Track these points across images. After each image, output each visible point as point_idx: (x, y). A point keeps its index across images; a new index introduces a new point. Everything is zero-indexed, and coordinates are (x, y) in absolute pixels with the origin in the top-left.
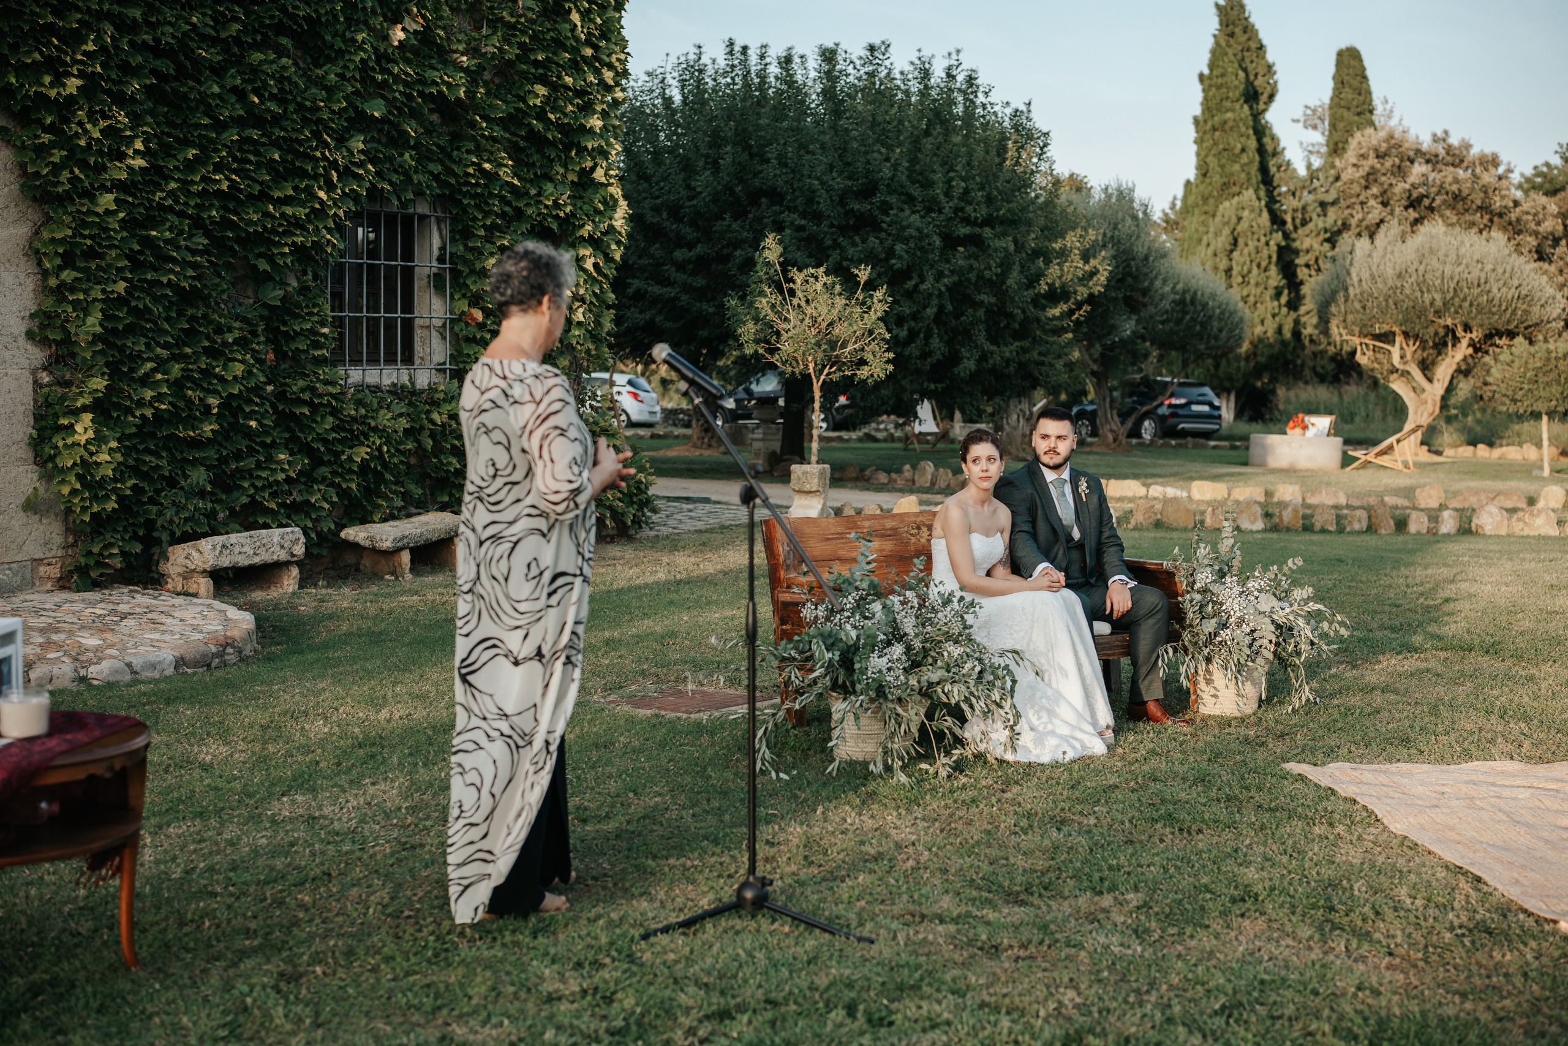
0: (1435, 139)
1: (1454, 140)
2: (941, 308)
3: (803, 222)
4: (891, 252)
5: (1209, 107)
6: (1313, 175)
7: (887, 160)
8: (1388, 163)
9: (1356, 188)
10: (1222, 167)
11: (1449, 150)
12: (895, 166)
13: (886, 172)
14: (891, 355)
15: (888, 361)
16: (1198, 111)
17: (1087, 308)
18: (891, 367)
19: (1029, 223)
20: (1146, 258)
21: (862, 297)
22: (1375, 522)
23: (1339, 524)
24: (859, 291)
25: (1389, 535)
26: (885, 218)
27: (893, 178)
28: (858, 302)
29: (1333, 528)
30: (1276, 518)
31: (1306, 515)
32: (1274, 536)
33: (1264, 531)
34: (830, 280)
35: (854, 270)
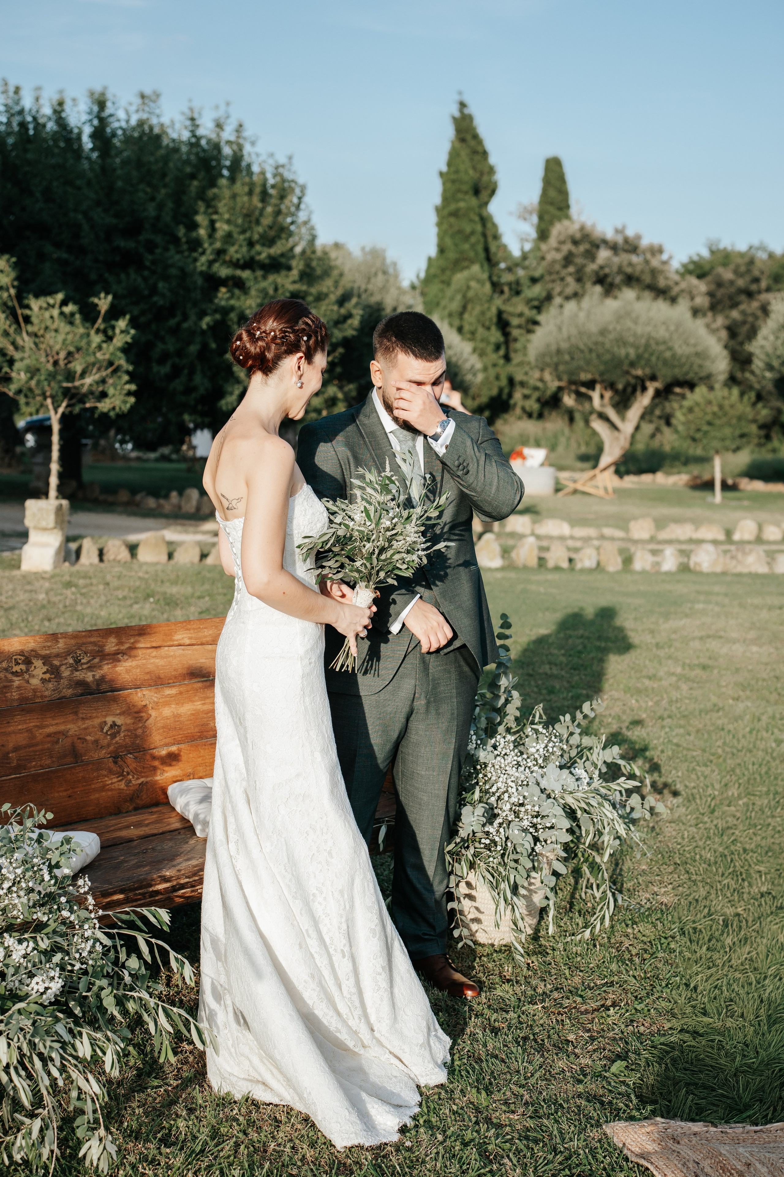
0: (617, 231)
1: (630, 233)
2: (205, 346)
4: (154, 290)
5: (447, 197)
6: (524, 256)
7: (153, 199)
8: (582, 248)
9: (557, 267)
10: (456, 245)
11: (626, 241)
12: (161, 207)
13: (151, 210)
14: (134, 388)
15: (129, 393)
16: (438, 200)
17: (341, 350)
18: (132, 400)
19: (289, 268)
21: (102, 327)
22: (603, 559)
23: (571, 560)
24: (100, 321)
25: (618, 572)
26: (150, 257)
27: (158, 218)
28: (98, 331)
29: (565, 565)
30: (513, 555)
31: (542, 549)
32: (512, 575)
33: (502, 569)
34: (68, 309)
35: (96, 300)
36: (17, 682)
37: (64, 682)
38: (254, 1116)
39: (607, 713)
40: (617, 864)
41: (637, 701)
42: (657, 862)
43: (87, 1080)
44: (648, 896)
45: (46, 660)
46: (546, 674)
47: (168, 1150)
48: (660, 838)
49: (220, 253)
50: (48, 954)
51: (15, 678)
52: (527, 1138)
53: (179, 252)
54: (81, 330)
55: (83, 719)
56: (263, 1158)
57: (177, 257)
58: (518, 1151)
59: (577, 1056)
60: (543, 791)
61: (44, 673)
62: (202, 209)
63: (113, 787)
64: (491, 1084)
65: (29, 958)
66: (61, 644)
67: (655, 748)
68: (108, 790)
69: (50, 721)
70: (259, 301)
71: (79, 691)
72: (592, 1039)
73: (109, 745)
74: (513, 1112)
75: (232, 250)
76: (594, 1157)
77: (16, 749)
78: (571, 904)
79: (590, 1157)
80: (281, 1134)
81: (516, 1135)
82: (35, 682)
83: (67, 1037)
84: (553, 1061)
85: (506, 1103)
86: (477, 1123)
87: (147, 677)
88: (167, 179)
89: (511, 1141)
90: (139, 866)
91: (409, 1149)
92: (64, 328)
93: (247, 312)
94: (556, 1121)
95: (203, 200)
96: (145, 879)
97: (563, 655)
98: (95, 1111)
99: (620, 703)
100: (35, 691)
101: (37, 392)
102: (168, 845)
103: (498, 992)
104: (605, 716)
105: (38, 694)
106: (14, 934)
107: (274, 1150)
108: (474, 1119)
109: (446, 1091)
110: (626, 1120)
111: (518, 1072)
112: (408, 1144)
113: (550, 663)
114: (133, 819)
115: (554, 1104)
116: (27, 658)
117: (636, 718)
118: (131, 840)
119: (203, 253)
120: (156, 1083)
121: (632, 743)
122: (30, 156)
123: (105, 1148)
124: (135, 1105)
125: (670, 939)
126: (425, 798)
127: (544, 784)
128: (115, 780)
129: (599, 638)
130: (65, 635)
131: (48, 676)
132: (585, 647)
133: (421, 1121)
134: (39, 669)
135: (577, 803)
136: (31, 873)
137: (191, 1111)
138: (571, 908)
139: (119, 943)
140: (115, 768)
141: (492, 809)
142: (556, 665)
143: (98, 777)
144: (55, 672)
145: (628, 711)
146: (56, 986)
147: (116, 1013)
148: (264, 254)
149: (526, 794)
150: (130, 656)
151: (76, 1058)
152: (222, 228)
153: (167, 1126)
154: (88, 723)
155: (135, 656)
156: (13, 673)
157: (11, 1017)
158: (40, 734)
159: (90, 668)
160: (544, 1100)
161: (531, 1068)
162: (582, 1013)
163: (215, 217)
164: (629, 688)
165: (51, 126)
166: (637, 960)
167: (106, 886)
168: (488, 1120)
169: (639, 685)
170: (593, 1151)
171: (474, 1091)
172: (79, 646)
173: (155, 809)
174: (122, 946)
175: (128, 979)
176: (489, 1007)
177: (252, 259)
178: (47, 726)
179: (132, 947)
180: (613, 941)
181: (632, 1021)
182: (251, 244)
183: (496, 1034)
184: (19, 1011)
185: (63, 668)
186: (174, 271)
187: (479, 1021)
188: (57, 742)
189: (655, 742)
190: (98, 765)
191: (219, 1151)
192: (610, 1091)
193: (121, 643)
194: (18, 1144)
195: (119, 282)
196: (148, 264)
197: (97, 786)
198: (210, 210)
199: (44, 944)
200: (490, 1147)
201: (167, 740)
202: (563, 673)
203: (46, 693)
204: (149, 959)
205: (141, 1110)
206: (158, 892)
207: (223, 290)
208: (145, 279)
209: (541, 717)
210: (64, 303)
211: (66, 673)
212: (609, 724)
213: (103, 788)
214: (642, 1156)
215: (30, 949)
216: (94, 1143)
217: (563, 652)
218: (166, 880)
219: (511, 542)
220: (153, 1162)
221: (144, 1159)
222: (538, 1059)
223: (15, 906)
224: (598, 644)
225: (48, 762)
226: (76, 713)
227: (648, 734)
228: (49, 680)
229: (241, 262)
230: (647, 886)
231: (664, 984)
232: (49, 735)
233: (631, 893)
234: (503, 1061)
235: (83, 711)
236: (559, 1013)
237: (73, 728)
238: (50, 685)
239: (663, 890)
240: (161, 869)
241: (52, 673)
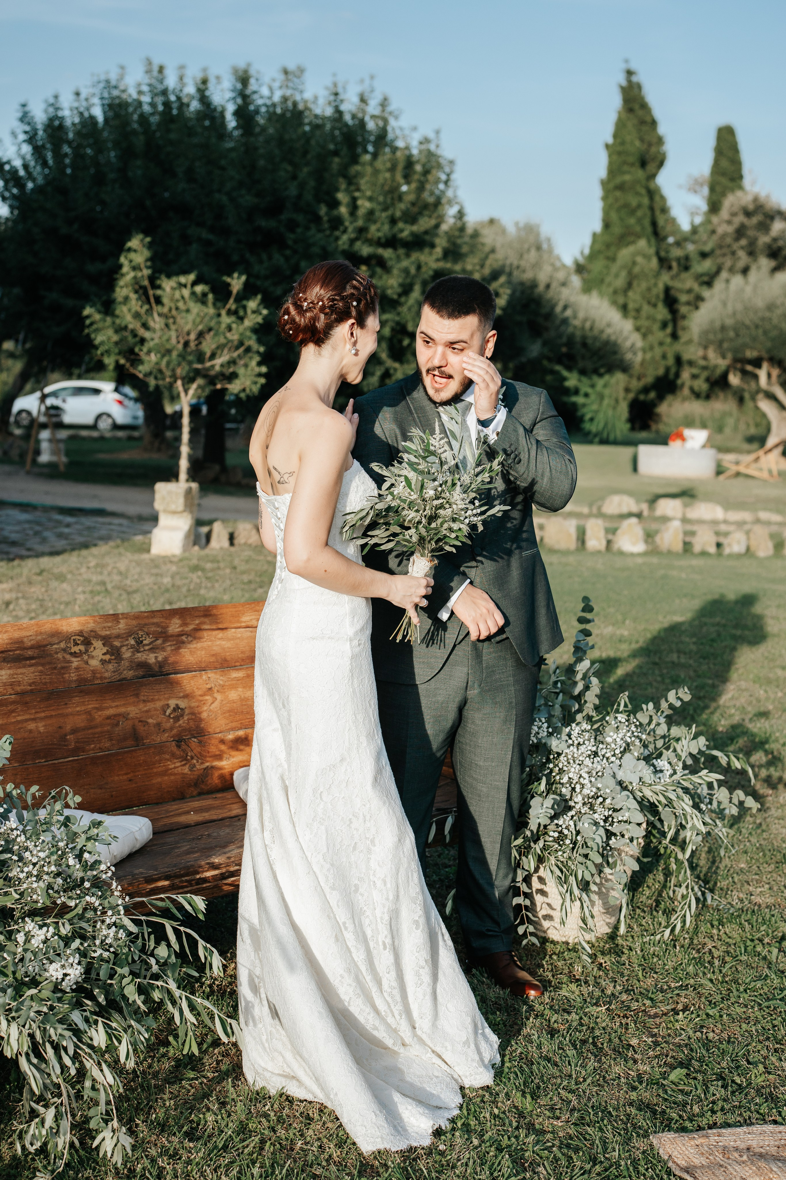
3: (211, 237)
5: (613, 171)
6: (695, 230)
7: (294, 177)
8: (755, 220)
9: (729, 240)
10: (622, 219)
12: (302, 186)
13: (293, 190)
14: (264, 369)
15: (260, 375)
16: (603, 173)
18: (263, 381)
19: (433, 246)
20: (548, 286)
21: (234, 307)
22: (753, 544)
23: (719, 545)
24: (231, 301)
25: (768, 558)
26: (292, 236)
27: (299, 196)
28: (229, 313)
29: (712, 550)
30: (658, 539)
31: (686, 533)
32: (655, 560)
33: (645, 554)
34: (199, 289)
35: (228, 280)
36: (75, 662)
37: (125, 664)
38: (286, 1111)
39: (731, 703)
40: (714, 862)
41: (766, 691)
42: (757, 860)
43: (102, 1071)
44: (741, 895)
45: (106, 640)
46: (673, 663)
47: (191, 1145)
48: (765, 835)
49: (362, 231)
50: (67, 941)
51: (74, 659)
52: (568, 1146)
53: (320, 231)
54: (211, 311)
55: (144, 701)
56: (288, 1157)
57: (320, 236)
58: (556, 1159)
59: (635, 1061)
60: (620, 783)
61: (104, 654)
62: (343, 186)
63: (176, 771)
64: (538, 1087)
65: (49, 943)
66: (122, 625)
67: (777, 740)
68: (171, 774)
69: (108, 703)
70: (400, 280)
71: (141, 673)
72: (656, 1044)
73: (171, 729)
74: (558, 1118)
75: (373, 228)
76: (636, 1169)
77: (74, 731)
78: (658, 903)
79: (631, 1169)
80: (311, 1132)
81: (557, 1143)
82: (94, 663)
83: (82, 1026)
84: (610, 1066)
85: (552, 1109)
86: (517, 1128)
87: (212, 659)
88: (309, 156)
89: (549, 1149)
90: (188, 852)
91: (442, 1153)
92: (196, 308)
93: (389, 292)
94: (601, 1129)
95: (345, 176)
96: (192, 866)
97: (694, 643)
98: (108, 1103)
99: (746, 694)
100: (94, 672)
101: (168, 373)
102: (224, 832)
103: (564, 992)
104: (728, 707)
105: (98, 675)
106: (37, 919)
107: (301, 1149)
108: (515, 1124)
109: (491, 1094)
110: (677, 1131)
111: (570, 1076)
112: (442, 1147)
113: (679, 651)
114: (196, 804)
115: (603, 1112)
116: (86, 638)
117: (762, 709)
118: (187, 826)
119: (345, 231)
120: (192, 1074)
121: (753, 735)
122: (173, 136)
123: (118, 1141)
124: (166, 1097)
125: (757, 942)
126: (484, 790)
127: (620, 775)
128: (178, 764)
129: (736, 627)
130: (125, 616)
131: (107, 657)
132: (719, 635)
133: (459, 1124)
134: (99, 650)
135: (655, 796)
136: (55, 857)
137: (223, 1104)
138: (657, 906)
139: (146, 930)
140: (178, 752)
141: (566, 801)
142: (685, 653)
143: (160, 762)
144: (115, 653)
145: (754, 702)
146: (75, 973)
147: (139, 1003)
148: (406, 231)
149: (600, 785)
150: (195, 638)
151: (91, 1047)
152: (364, 205)
153: (196, 1119)
154: (150, 706)
155: (200, 638)
156: (71, 654)
157: (22, 1003)
158: (99, 716)
159: (153, 650)
160: (593, 1107)
161: (584, 1073)
162: (650, 1017)
163: (357, 194)
164: (759, 678)
165: (195, 105)
166: (717, 963)
167: (151, 872)
168: (531, 1127)
169: (771, 675)
170: (635, 1163)
171: (519, 1094)
172: (141, 627)
173: (219, 795)
174: (149, 934)
175: (155, 968)
176: (551, 1008)
177: (394, 237)
178: (107, 708)
179: (161, 936)
180: (695, 942)
181: (702, 1027)
182: (393, 221)
183: (552, 1036)
184: (32, 998)
185: (124, 649)
186: (316, 250)
187: (538, 1022)
188: (117, 725)
189: (777, 734)
190: (160, 748)
191: (244, 1147)
192: (666, 1100)
193: (185, 624)
194: (31, 1132)
195: (261, 262)
196: (290, 243)
197: (160, 769)
198: (352, 188)
199: (65, 930)
200: (527, 1154)
201: (234, 724)
202: (691, 662)
203: (106, 675)
204: (177, 947)
205: (172, 1102)
206: (205, 880)
207: (364, 268)
208: (287, 259)
209: (626, 706)
210: (194, 283)
211: (127, 654)
212: (731, 716)
213: (165, 773)
214: (687, 1170)
215: (49, 935)
216: (107, 1134)
217: (694, 640)
218: (214, 867)
219: (654, 526)
220: (174, 1156)
221: (165, 1152)
222: (592, 1064)
223: (34, 891)
224: (734, 631)
225: (108, 745)
226: (137, 695)
227: (772, 726)
228: (109, 662)
229: (383, 240)
230: (742, 886)
231: (742, 989)
232: (108, 718)
233: (725, 892)
234: (556, 1064)
235: (145, 693)
236: (625, 1016)
237: (133, 710)
238: (110, 667)
239: (759, 890)
240: (210, 856)
241: (112, 655)
